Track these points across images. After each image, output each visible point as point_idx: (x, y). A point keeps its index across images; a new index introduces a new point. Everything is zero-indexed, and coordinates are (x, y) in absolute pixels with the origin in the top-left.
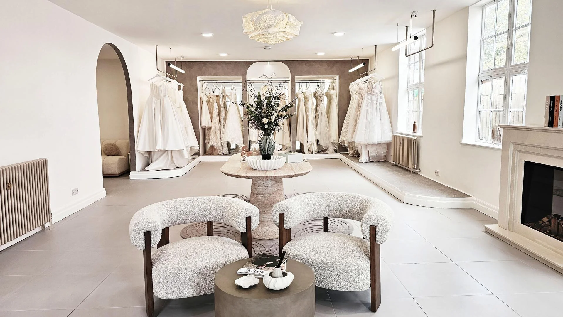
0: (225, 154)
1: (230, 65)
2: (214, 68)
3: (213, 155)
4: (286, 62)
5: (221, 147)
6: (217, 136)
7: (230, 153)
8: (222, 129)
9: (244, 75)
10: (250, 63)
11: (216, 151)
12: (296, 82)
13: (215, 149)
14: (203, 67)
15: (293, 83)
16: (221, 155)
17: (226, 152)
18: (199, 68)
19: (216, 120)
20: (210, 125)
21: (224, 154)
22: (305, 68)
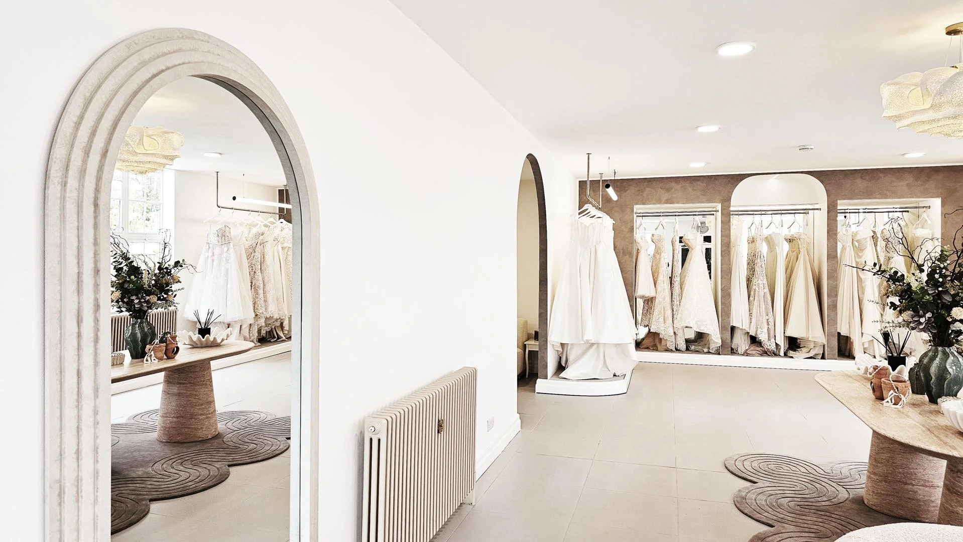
0: (679, 350)
1: (699, 183)
2: (668, 190)
3: (657, 350)
4: (818, 175)
5: (674, 337)
6: (666, 316)
7: (688, 349)
8: (676, 302)
9: (726, 201)
10: (738, 178)
11: (663, 342)
12: (838, 211)
13: (661, 340)
14: (648, 189)
15: (832, 214)
16: (671, 351)
17: (682, 345)
18: (639, 190)
19: (665, 284)
20: (652, 294)
21: (677, 349)
22: (860, 184)
